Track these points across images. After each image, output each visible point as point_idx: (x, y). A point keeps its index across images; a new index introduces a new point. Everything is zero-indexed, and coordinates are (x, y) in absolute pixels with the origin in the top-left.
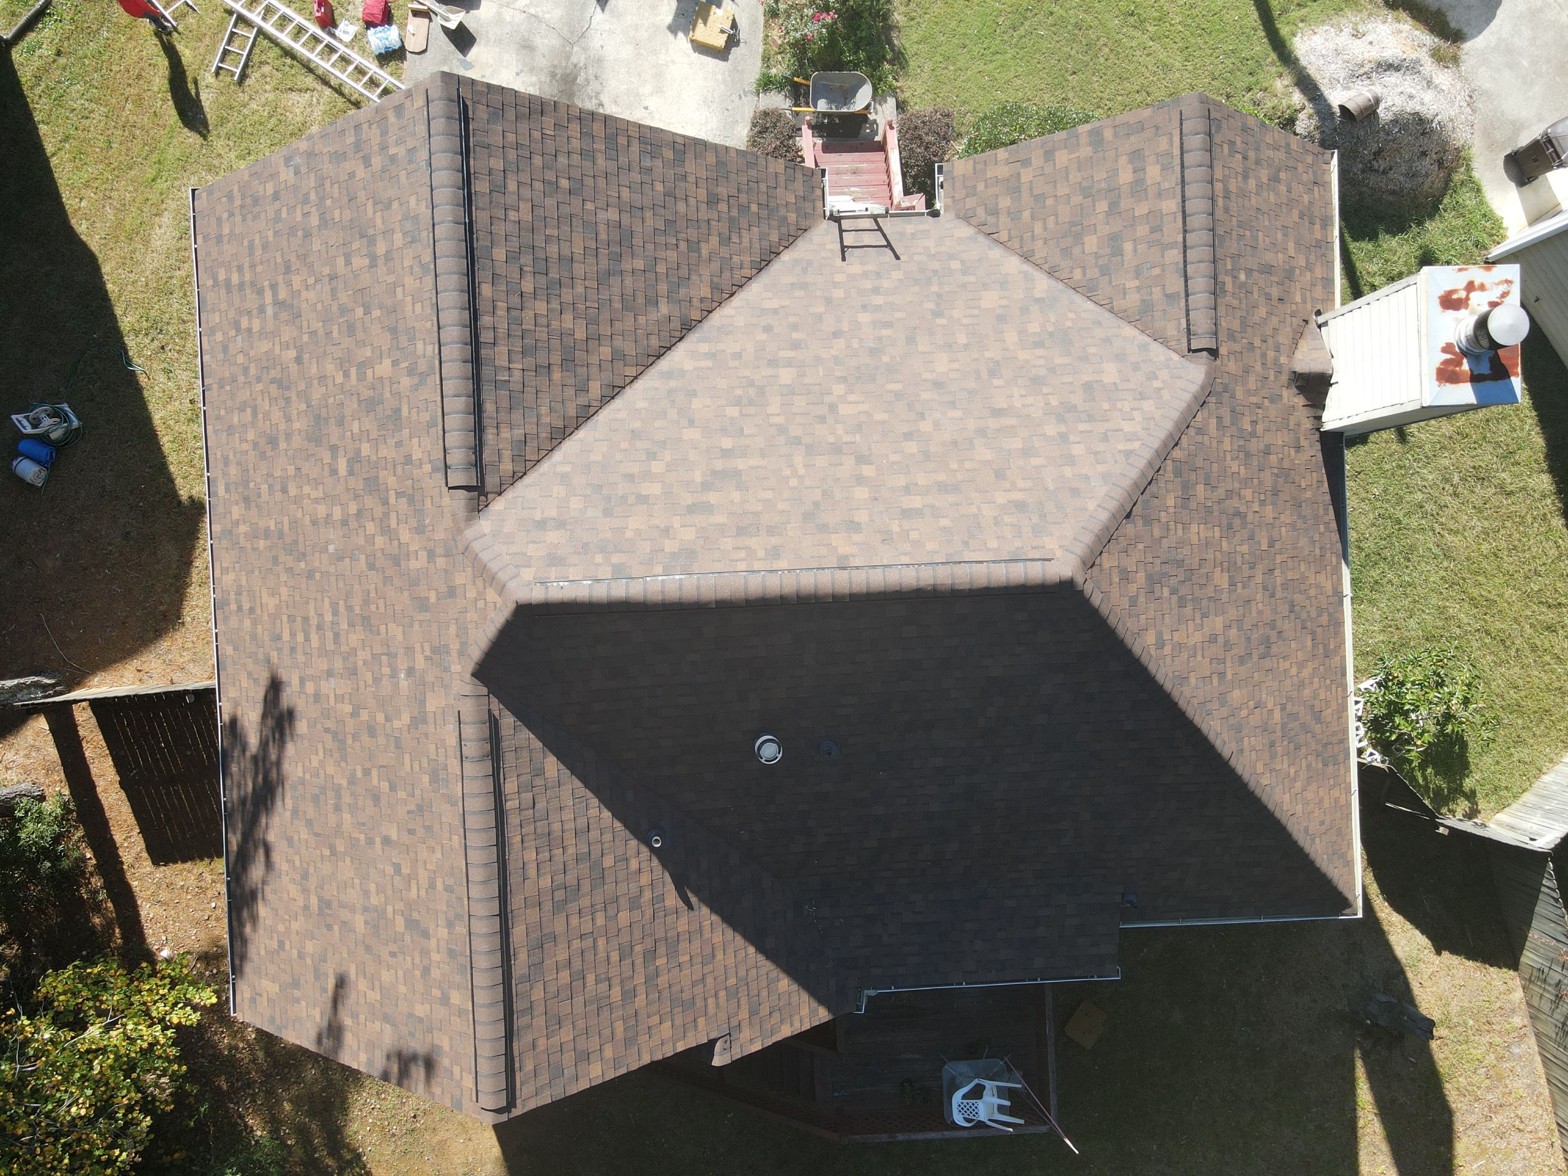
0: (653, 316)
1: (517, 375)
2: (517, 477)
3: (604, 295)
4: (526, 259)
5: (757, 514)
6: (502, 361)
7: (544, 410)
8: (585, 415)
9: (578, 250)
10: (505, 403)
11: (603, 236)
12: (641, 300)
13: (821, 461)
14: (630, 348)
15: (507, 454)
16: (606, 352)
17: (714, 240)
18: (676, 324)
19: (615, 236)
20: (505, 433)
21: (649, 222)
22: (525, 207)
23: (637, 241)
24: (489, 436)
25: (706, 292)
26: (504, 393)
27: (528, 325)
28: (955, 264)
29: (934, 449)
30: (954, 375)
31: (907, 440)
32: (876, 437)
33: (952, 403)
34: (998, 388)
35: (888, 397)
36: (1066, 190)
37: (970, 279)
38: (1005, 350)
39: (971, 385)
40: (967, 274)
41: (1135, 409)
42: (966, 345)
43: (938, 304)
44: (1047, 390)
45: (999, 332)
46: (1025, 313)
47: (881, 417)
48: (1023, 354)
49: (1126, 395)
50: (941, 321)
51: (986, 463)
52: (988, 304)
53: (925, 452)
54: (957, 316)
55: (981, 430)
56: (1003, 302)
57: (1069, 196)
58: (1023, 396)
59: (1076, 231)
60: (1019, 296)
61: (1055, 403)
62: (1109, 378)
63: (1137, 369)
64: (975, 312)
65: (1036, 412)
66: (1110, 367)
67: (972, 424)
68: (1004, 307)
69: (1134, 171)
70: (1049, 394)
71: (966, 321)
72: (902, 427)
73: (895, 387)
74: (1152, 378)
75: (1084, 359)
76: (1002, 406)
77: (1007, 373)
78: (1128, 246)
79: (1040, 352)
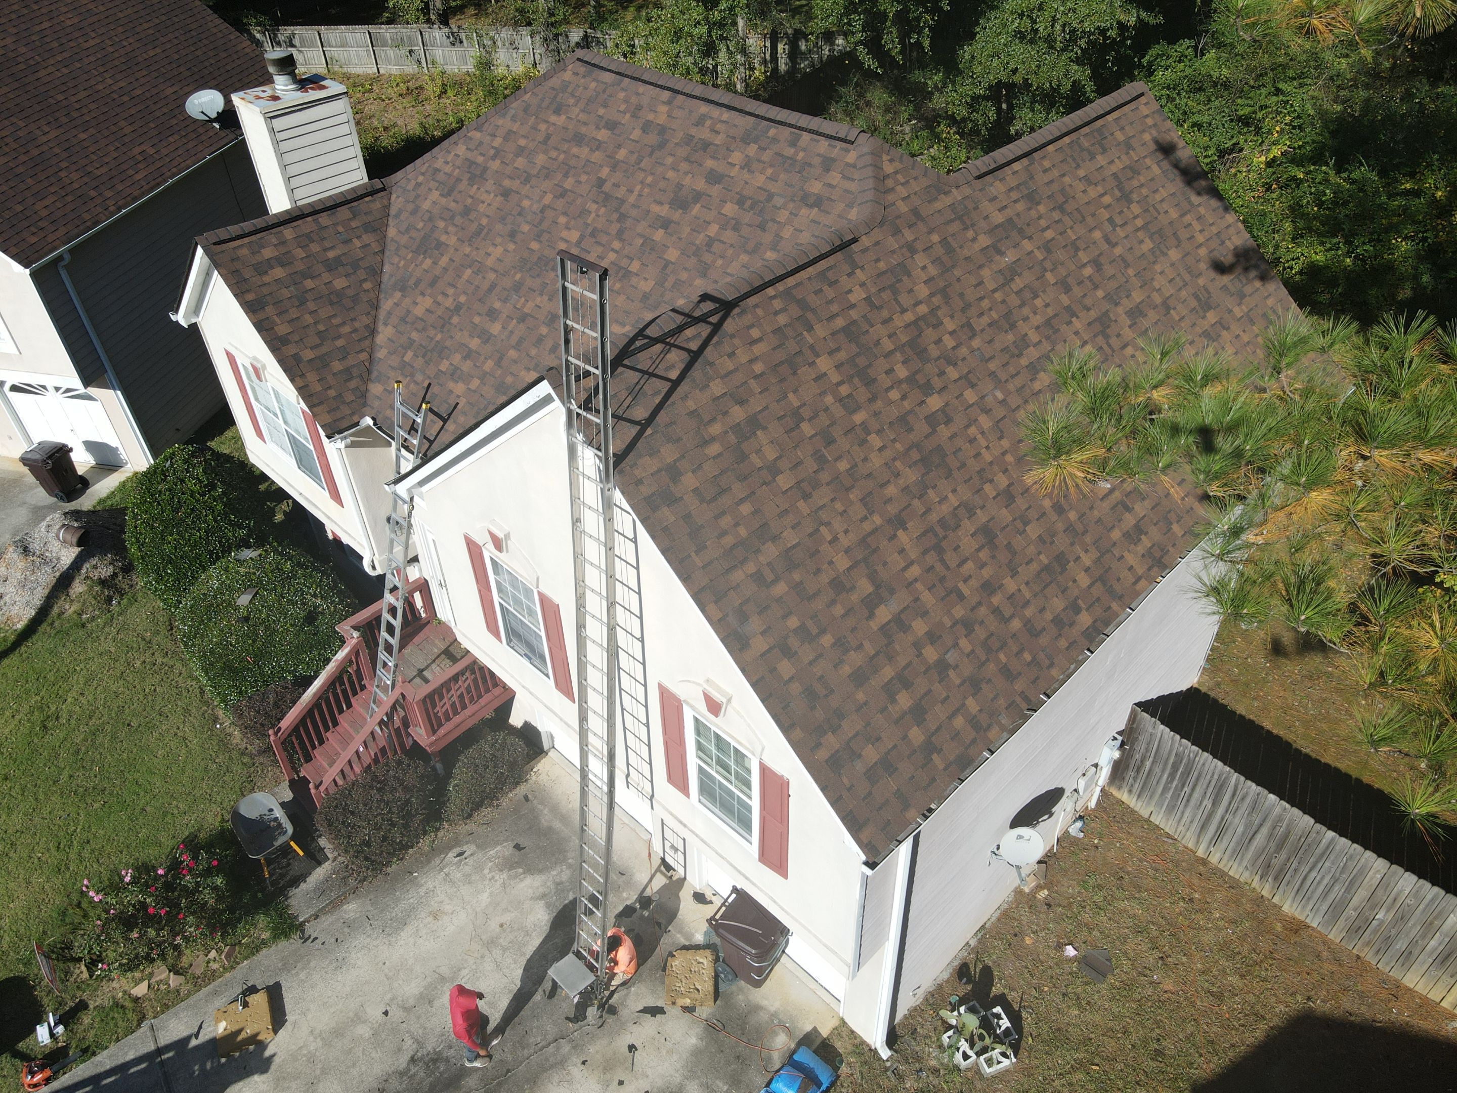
5: (687, 159)
13: (621, 192)
28: (409, 356)
29: (559, 176)
30: (499, 240)
31: (566, 191)
32: (579, 201)
33: (520, 214)
34: (488, 216)
35: (546, 236)
36: (307, 316)
37: (415, 335)
38: (456, 250)
39: (499, 227)
40: (412, 342)
41: (447, 163)
42: (470, 267)
43: (450, 318)
44: (469, 201)
45: (445, 269)
46: (418, 282)
47: (562, 220)
48: (452, 240)
49: (441, 177)
50: (463, 299)
51: (546, 152)
52: (427, 302)
53: (566, 175)
54: (451, 299)
55: (527, 180)
56: (419, 299)
57: (311, 313)
58: (483, 202)
59: (335, 298)
60: (407, 301)
61: (475, 187)
62: (435, 195)
63: (418, 196)
64: (440, 298)
65: (489, 185)
66: (426, 205)
67: (525, 190)
68: (423, 294)
69: (272, 268)
70: (472, 197)
71: (451, 291)
72: (560, 204)
73: (534, 245)
74: (419, 185)
75: (430, 219)
76: (500, 198)
77: (474, 227)
78: (331, 254)
79: (443, 238)
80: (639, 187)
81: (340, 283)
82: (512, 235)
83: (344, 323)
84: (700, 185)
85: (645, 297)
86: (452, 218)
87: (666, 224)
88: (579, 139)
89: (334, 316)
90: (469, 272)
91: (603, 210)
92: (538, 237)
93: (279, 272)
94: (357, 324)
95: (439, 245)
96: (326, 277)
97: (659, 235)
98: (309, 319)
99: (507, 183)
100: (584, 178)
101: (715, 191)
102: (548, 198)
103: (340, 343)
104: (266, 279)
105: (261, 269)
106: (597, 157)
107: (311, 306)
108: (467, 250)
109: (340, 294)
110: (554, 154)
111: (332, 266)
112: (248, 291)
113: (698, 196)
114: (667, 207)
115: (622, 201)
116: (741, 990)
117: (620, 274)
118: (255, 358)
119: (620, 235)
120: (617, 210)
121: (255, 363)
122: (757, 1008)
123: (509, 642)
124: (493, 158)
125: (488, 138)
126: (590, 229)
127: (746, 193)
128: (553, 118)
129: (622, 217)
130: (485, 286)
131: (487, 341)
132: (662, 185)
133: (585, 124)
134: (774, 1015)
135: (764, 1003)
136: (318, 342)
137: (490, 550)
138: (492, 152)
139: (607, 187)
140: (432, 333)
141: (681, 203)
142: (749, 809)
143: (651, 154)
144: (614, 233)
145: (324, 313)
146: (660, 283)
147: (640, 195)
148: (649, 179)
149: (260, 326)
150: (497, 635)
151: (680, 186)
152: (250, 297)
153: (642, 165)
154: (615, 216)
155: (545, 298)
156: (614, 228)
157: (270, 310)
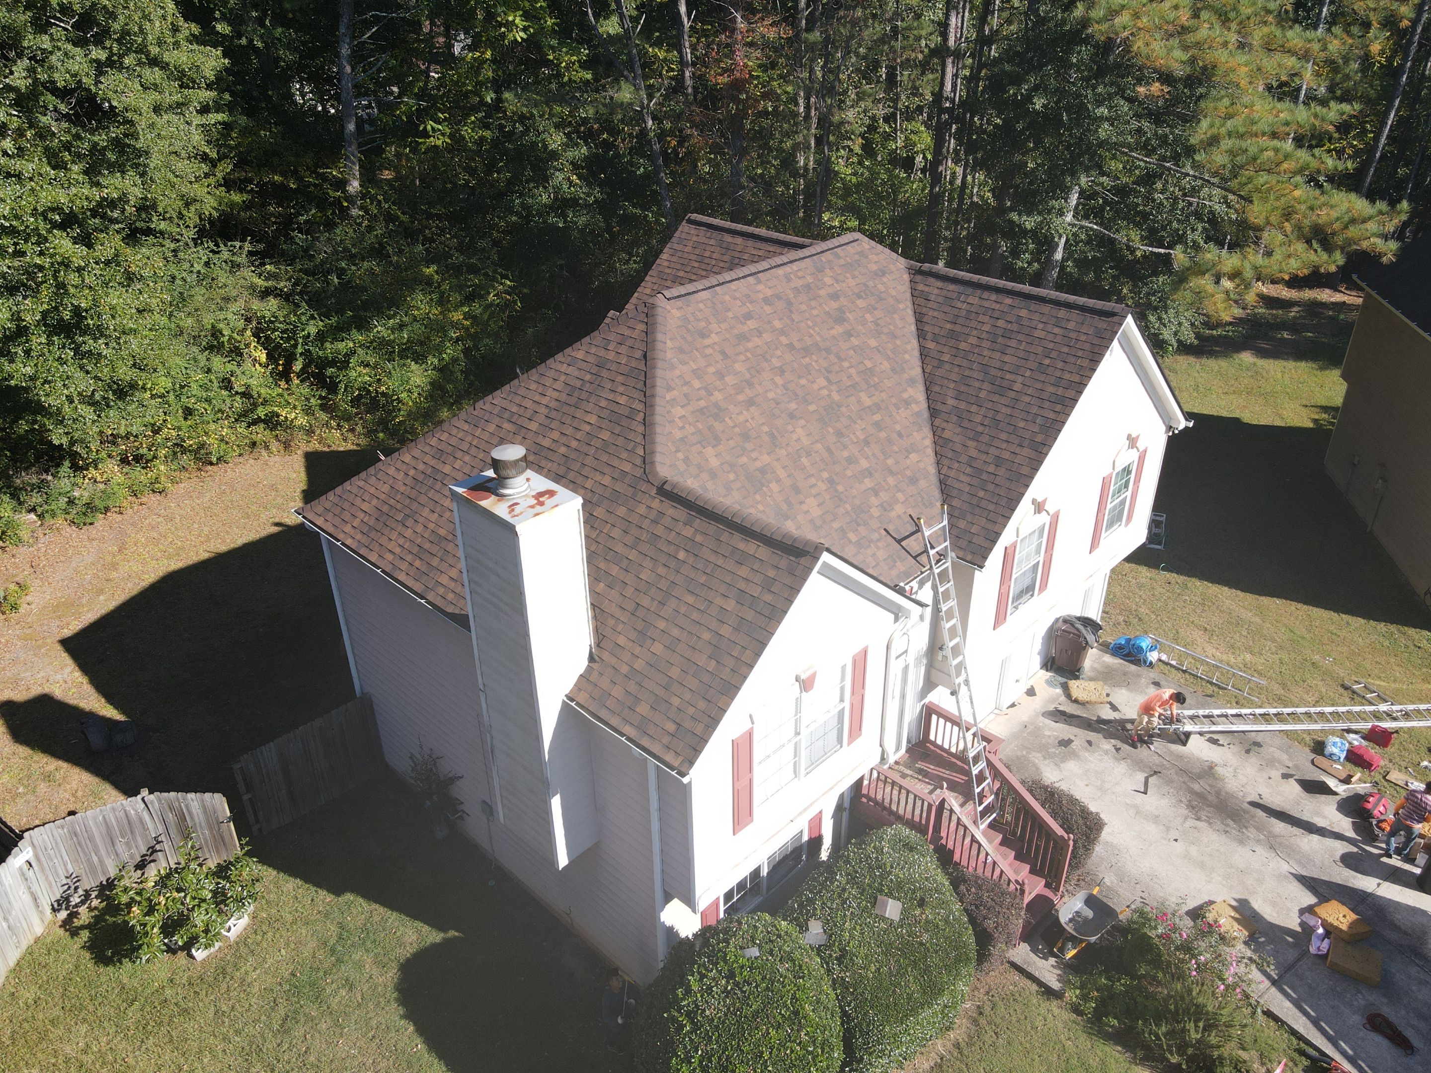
0: (951, 393)
1: (959, 305)
2: (913, 289)
3: (975, 366)
4: (1015, 327)
5: (810, 299)
6: (970, 300)
7: (936, 314)
8: (921, 334)
9: (1006, 358)
10: (949, 295)
11: (1008, 376)
12: (963, 388)
14: (940, 372)
15: (926, 289)
16: (946, 357)
17: (974, 453)
18: (939, 406)
19: (1005, 384)
20: (936, 291)
21: (1004, 410)
22: (1042, 334)
23: (996, 398)
24: (939, 284)
25: (947, 434)
26: (955, 295)
27: (981, 318)
30: (790, 428)
37: (836, 525)
38: (778, 460)
41: (683, 428)
42: (800, 457)
43: (836, 491)
45: (790, 476)
46: (788, 502)
47: (803, 381)
49: (693, 439)
51: (735, 361)
53: (767, 361)
58: (746, 421)
66: (714, 463)
73: (812, 408)
75: (732, 466)
76: (752, 409)
77: (765, 438)
79: (758, 464)
84: (834, 305)
125: (685, 388)
133: (732, 328)
138: (703, 392)
139: (797, 345)
140: (841, 510)
143: (791, 312)
155: (859, 421)
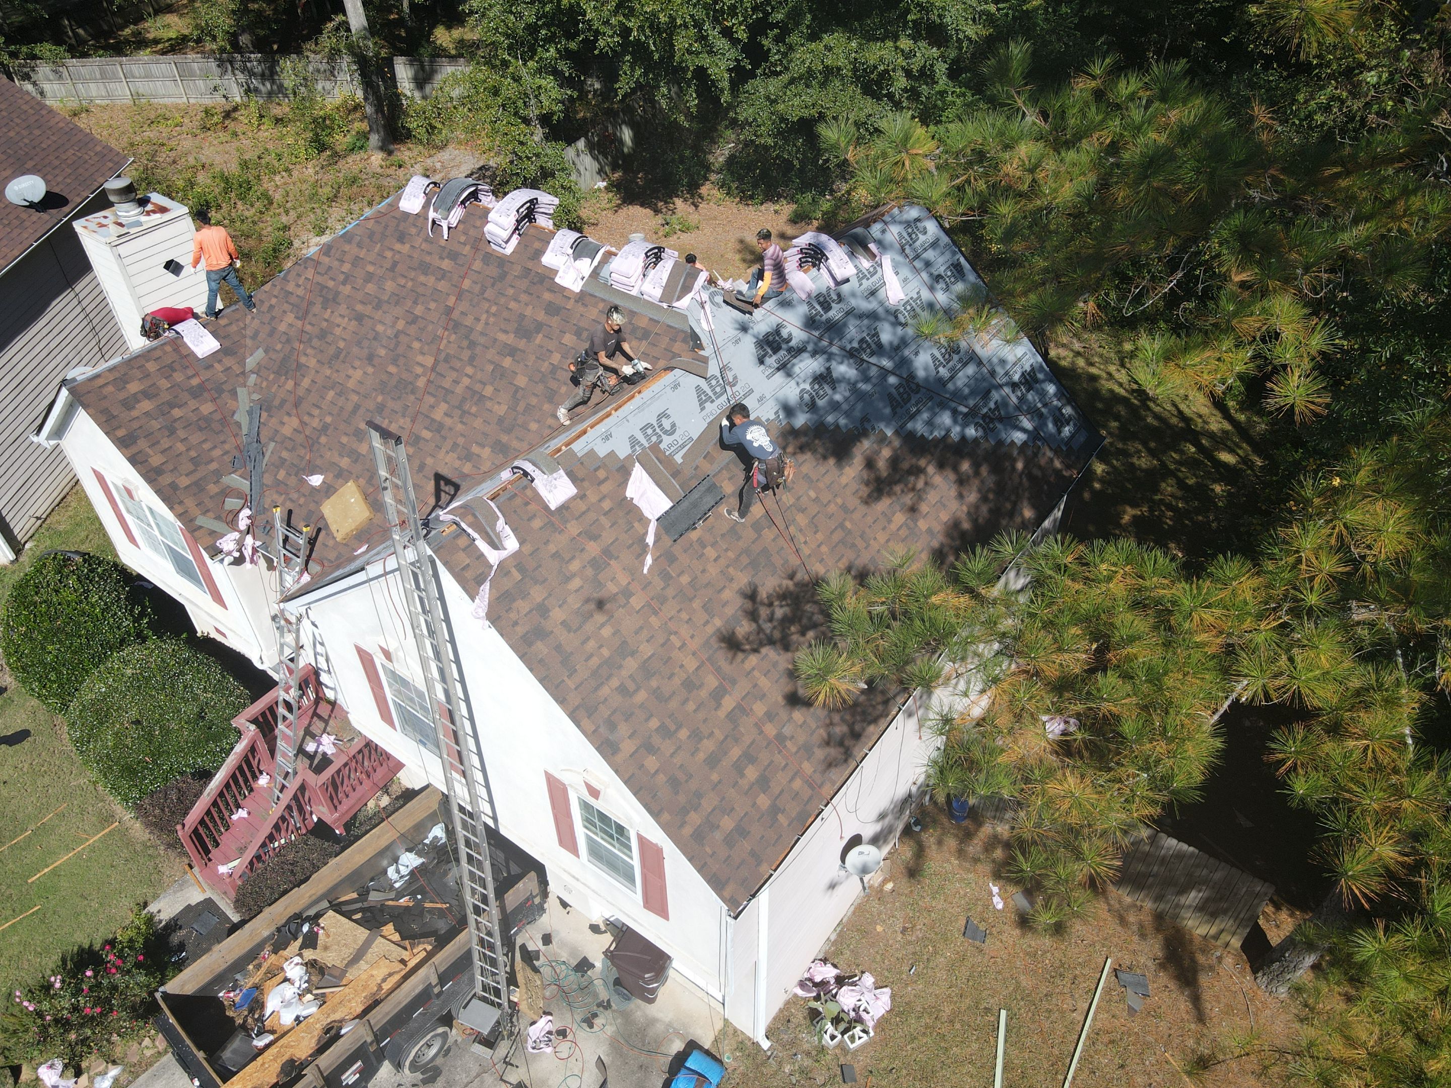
5: (527, 291)
13: (468, 321)
28: (282, 475)
29: (409, 303)
30: (357, 363)
31: (417, 317)
32: (430, 327)
33: (375, 339)
34: (345, 340)
35: (401, 361)
36: (179, 445)
37: (285, 454)
38: (317, 372)
39: (355, 350)
40: (283, 461)
41: (298, 286)
42: (332, 388)
43: (318, 438)
44: (325, 324)
45: (309, 391)
46: (284, 402)
47: (416, 345)
48: (312, 363)
49: (293, 299)
50: (328, 419)
51: (393, 279)
52: (294, 422)
53: (415, 302)
54: (317, 420)
55: (378, 307)
56: (286, 419)
57: (182, 441)
58: (338, 326)
59: (204, 424)
60: (274, 420)
61: (329, 311)
62: (290, 318)
63: (273, 318)
64: (306, 418)
65: (343, 309)
66: (282, 327)
67: (378, 315)
68: (289, 414)
69: (139, 401)
70: (326, 320)
71: (316, 412)
72: (413, 330)
73: (392, 369)
74: (272, 307)
75: (288, 341)
76: (354, 323)
77: (332, 350)
78: (195, 382)
79: (303, 360)
80: (484, 316)
81: (207, 408)
82: (370, 358)
83: (215, 447)
84: (541, 316)
85: (501, 420)
86: (310, 340)
87: (512, 352)
88: (425, 268)
89: (205, 441)
90: (331, 393)
91: (453, 337)
92: (395, 362)
93: (146, 405)
94: (227, 447)
95: (299, 366)
96: (193, 404)
97: (507, 362)
98: (180, 447)
99: (359, 307)
100: (433, 305)
101: (555, 321)
102: (401, 325)
103: (214, 466)
104: (135, 413)
105: (128, 404)
106: (443, 285)
107: (181, 434)
108: (328, 372)
109: (207, 419)
110: (402, 281)
111: (197, 393)
112: (120, 427)
113: (539, 327)
114: (513, 336)
115: (471, 330)
116: (639, 1007)
117: (476, 398)
118: (127, 480)
119: (472, 359)
120: (467, 337)
121: (127, 485)
122: (652, 1021)
123: (404, 729)
124: (344, 283)
125: (336, 263)
126: (443, 355)
127: (581, 324)
128: (398, 246)
129: (472, 345)
130: (349, 407)
131: (356, 461)
132: (506, 314)
133: (429, 253)
134: (669, 1025)
135: (660, 1015)
136: (192, 468)
137: (379, 660)
138: (342, 277)
139: (455, 315)
140: (302, 452)
141: (525, 331)
142: (632, 867)
143: (493, 285)
144: (466, 359)
145: (195, 438)
146: (512, 408)
147: (487, 324)
148: (494, 309)
149: (133, 460)
150: (391, 723)
151: (522, 317)
152: (121, 433)
153: (486, 295)
154: (465, 343)
155: (408, 420)
156: (465, 355)
157: (142, 444)
